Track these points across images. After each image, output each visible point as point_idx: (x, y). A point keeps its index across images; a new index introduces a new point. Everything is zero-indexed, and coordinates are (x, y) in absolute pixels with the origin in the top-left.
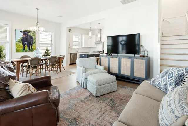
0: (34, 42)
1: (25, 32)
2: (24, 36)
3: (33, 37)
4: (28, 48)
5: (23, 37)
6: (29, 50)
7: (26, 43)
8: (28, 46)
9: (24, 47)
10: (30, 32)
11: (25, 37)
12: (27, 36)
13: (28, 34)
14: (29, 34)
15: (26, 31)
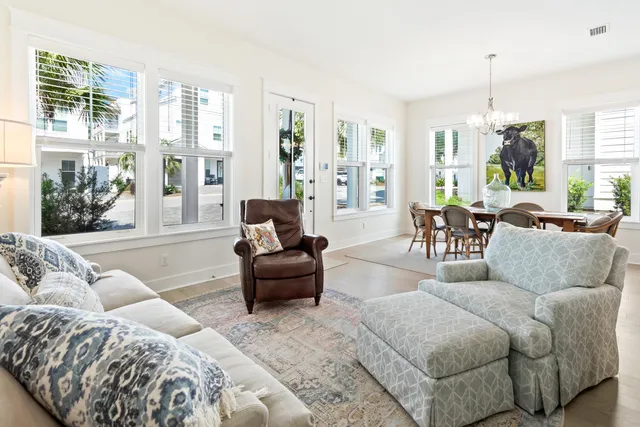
0: (538, 159)
1: (511, 132)
2: (508, 143)
3: (536, 143)
4: (519, 179)
5: (505, 147)
6: (523, 185)
7: (514, 164)
8: (517, 174)
9: (508, 176)
10: (524, 128)
11: (511, 146)
12: (517, 142)
13: (519, 136)
14: (523, 134)
15: (511, 128)
